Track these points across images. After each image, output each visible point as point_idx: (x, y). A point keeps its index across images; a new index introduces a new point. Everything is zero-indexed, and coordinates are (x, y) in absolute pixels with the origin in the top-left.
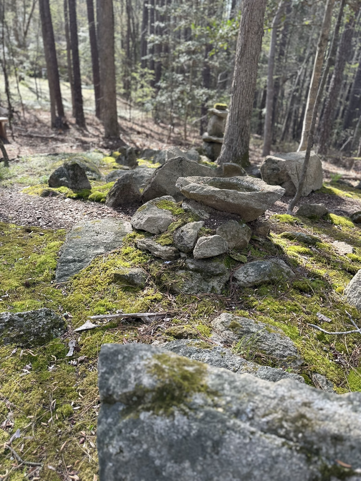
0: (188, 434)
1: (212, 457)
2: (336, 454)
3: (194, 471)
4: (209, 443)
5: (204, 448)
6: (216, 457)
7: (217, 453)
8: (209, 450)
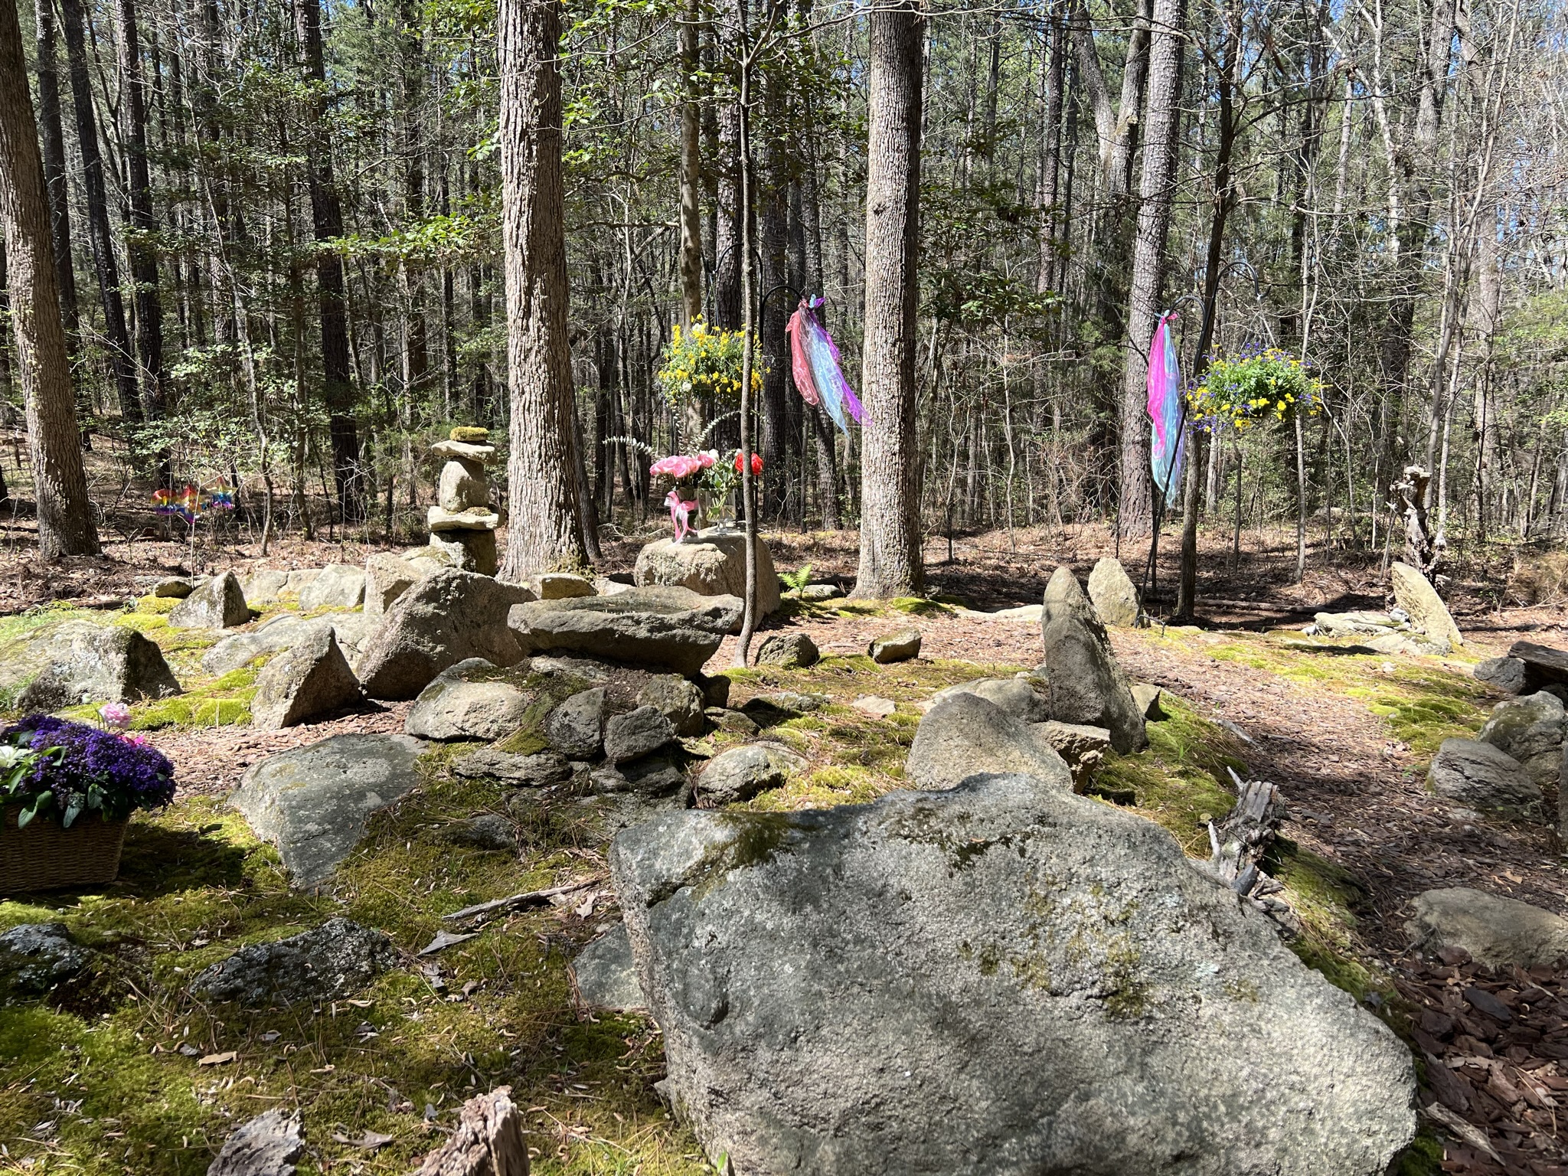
0: (800, 871)
1: (837, 886)
2: (967, 834)
3: (819, 913)
4: (829, 871)
5: (824, 880)
6: (841, 884)
7: (842, 879)
8: (831, 879)
